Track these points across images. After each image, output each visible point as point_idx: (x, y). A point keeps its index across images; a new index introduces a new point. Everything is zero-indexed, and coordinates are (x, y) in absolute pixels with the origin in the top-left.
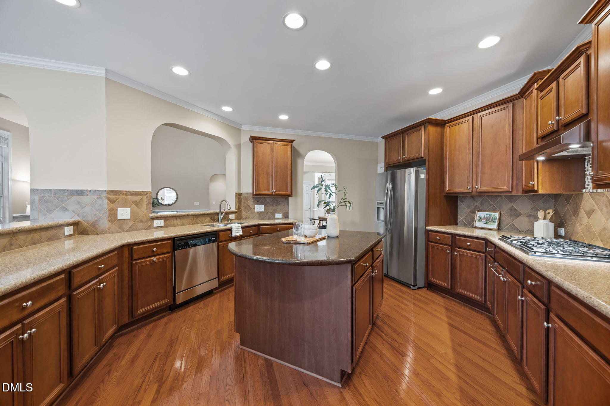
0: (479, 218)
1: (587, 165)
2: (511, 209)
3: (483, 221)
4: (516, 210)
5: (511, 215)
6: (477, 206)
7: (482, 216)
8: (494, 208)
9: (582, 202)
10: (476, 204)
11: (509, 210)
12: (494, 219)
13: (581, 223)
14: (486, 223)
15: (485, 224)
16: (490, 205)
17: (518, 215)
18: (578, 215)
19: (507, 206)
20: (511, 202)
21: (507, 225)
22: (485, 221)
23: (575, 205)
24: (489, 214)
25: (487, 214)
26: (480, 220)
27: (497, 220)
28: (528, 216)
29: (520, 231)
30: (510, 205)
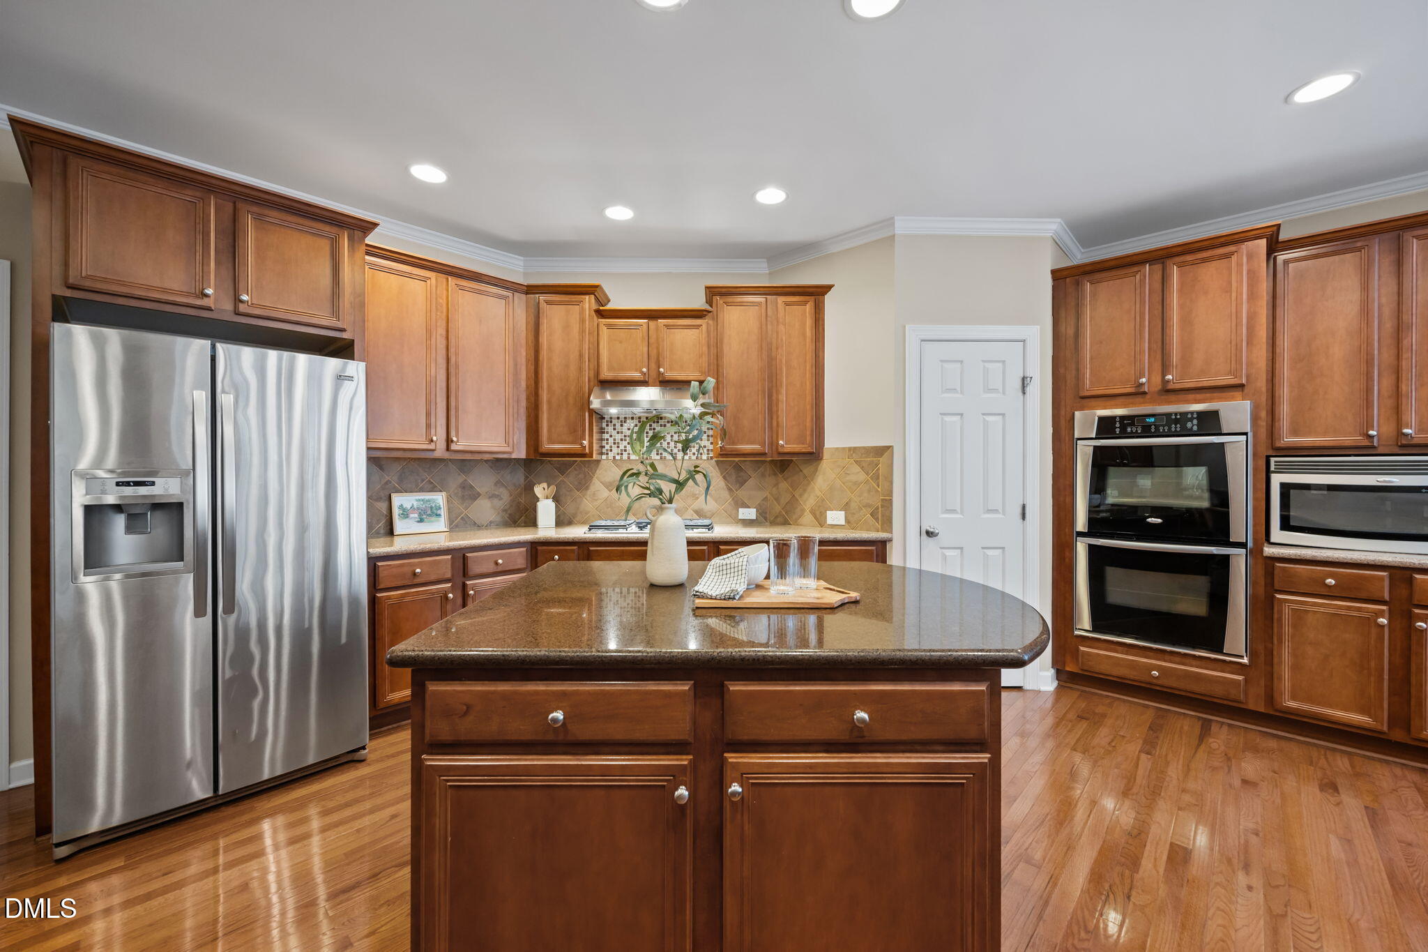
0: (401, 512)
1: (607, 425)
2: (465, 487)
3: (412, 516)
4: (472, 487)
5: (463, 498)
6: (388, 482)
7: (407, 505)
8: (432, 486)
9: (598, 471)
10: (387, 478)
11: (460, 487)
12: (437, 510)
13: (596, 498)
14: (421, 521)
15: (418, 522)
16: (423, 481)
17: (475, 496)
18: (587, 488)
19: (456, 479)
20: (464, 472)
21: (457, 518)
22: (416, 515)
23: (581, 476)
24: (423, 500)
25: (417, 500)
26: (405, 514)
27: (442, 509)
28: (490, 498)
29: (478, 526)
30: (461, 479)
